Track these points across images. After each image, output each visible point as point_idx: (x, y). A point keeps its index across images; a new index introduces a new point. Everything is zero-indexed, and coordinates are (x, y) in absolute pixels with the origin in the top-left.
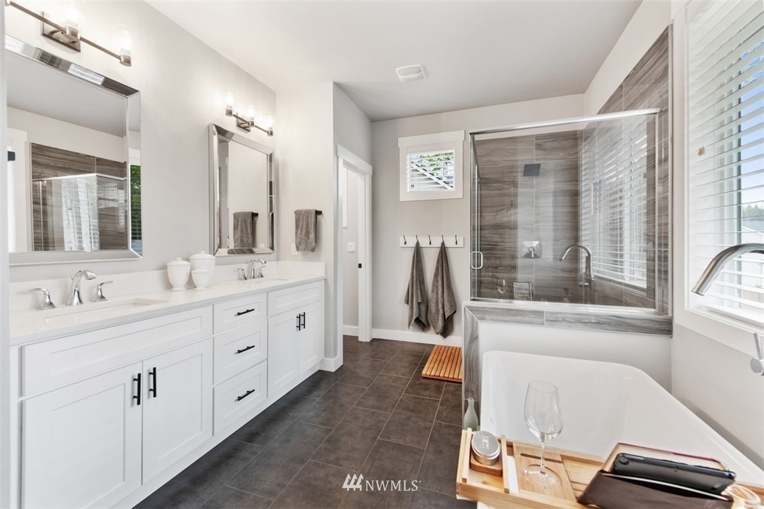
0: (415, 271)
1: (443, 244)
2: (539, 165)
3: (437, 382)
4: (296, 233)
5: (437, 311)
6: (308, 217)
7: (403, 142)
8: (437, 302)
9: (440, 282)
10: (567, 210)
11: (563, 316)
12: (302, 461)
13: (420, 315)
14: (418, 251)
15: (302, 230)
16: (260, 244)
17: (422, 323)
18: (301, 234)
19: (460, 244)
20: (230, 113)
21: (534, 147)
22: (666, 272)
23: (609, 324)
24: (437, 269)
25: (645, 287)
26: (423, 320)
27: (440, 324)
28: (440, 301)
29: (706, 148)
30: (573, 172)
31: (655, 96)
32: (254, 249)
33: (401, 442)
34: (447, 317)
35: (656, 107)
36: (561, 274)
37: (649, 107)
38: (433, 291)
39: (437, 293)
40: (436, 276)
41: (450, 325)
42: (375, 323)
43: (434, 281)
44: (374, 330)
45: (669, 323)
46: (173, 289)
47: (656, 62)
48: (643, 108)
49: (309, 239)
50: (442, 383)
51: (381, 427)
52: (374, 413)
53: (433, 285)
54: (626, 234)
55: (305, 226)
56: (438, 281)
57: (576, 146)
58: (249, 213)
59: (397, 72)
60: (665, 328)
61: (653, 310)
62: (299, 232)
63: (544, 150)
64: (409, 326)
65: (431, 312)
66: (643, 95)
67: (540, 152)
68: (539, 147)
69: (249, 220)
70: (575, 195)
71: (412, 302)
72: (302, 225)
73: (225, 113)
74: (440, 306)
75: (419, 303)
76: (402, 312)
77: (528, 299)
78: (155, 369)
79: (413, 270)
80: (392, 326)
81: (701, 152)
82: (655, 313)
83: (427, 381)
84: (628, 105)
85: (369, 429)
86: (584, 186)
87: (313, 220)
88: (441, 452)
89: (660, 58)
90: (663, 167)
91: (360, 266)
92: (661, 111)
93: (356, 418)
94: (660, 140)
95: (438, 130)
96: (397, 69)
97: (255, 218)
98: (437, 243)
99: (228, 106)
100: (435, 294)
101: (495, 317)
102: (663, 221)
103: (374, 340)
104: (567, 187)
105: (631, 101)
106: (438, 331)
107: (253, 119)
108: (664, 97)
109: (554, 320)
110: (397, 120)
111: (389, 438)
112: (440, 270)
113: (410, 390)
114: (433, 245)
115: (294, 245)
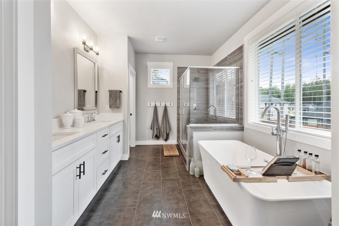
0: (155, 116)
1: (165, 105)
2: (199, 78)
3: (171, 157)
4: (110, 100)
5: (164, 131)
6: (116, 93)
7: (149, 64)
8: (164, 128)
9: (165, 120)
10: (205, 94)
11: (218, 128)
12: (138, 193)
13: (157, 134)
14: (156, 107)
15: (113, 99)
16: (88, 105)
17: (157, 137)
18: (112, 101)
19: (172, 105)
20: (84, 43)
21: (197, 72)
22: (242, 113)
23: (229, 129)
24: (164, 115)
25: (235, 118)
26: (158, 135)
27: (165, 136)
28: (165, 127)
29: (253, 81)
30: (207, 81)
31: (239, 63)
32: (84, 108)
33: (170, 178)
34: (167, 133)
35: (239, 66)
36: (205, 115)
37: (236, 66)
38: (162, 123)
39: (164, 124)
40: (163, 118)
41: (168, 136)
42: (137, 139)
43: (162, 120)
44: (136, 141)
45: (243, 127)
46: (65, 127)
47: (239, 54)
48: (233, 66)
49: (116, 103)
50: (172, 157)
51: (160, 175)
52: (154, 171)
53: (162, 121)
54: (226, 102)
55: (114, 97)
56: (164, 120)
57: (208, 73)
58: (82, 90)
59: (156, 38)
60: (242, 129)
61: (238, 124)
62: (111, 100)
63: (200, 73)
64: (152, 138)
65: (161, 132)
66: (235, 62)
67: (198, 74)
68: (198, 72)
69: (82, 93)
70: (207, 89)
71: (154, 128)
72: (113, 97)
73: (82, 43)
74: (165, 129)
75: (157, 129)
76: (149, 133)
77: (195, 123)
78: (84, 162)
79: (154, 115)
80: (144, 139)
81: (252, 81)
82: (239, 125)
83: (167, 157)
84: (229, 63)
85: (156, 177)
86: (211, 86)
87: (119, 95)
88: (184, 178)
89: (240, 53)
90: (241, 84)
91: (131, 114)
92: (241, 68)
93: (149, 174)
94: (240, 76)
95: (163, 61)
96: (156, 37)
97: (85, 93)
98: (163, 105)
99: (83, 40)
100: (163, 125)
101: (198, 130)
102: (241, 99)
103: (136, 146)
104: (205, 86)
105: (230, 63)
106: (164, 139)
107: (92, 47)
108: (241, 64)
109: (215, 129)
110: (147, 54)
111: (165, 178)
112: (165, 115)
113: (162, 161)
114: (161, 106)
115: (109, 106)
